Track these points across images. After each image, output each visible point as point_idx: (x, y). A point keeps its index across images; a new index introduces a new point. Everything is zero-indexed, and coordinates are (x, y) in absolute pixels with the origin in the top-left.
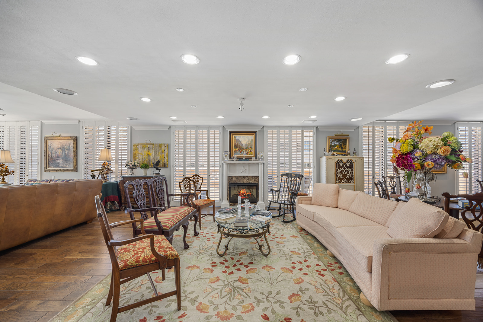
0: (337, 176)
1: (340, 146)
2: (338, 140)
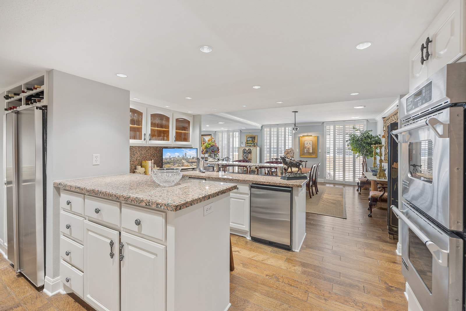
0: (243, 158)
1: (252, 140)
2: (251, 137)
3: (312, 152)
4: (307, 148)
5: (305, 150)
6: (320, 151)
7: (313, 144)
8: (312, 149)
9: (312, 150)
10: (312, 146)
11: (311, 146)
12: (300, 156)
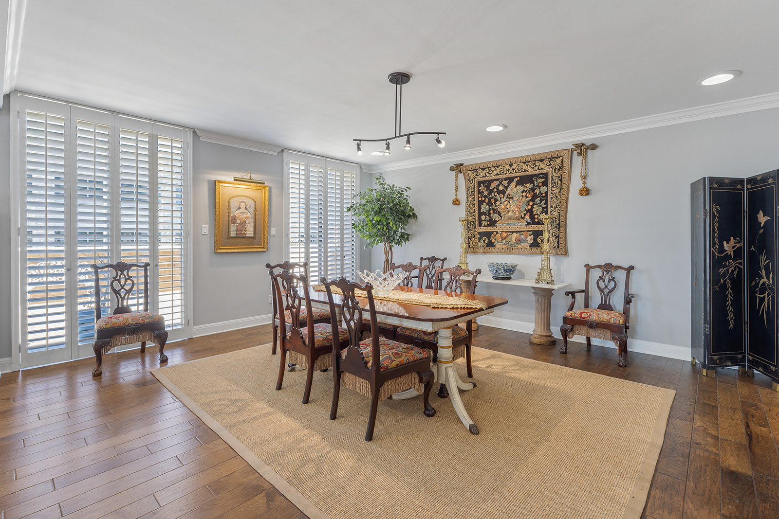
3: (252, 235)
4: (238, 221)
5: (233, 228)
6: (273, 231)
7: (255, 210)
8: (252, 224)
9: (252, 229)
10: (253, 215)
11: (249, 215)
12: (216, 248)
